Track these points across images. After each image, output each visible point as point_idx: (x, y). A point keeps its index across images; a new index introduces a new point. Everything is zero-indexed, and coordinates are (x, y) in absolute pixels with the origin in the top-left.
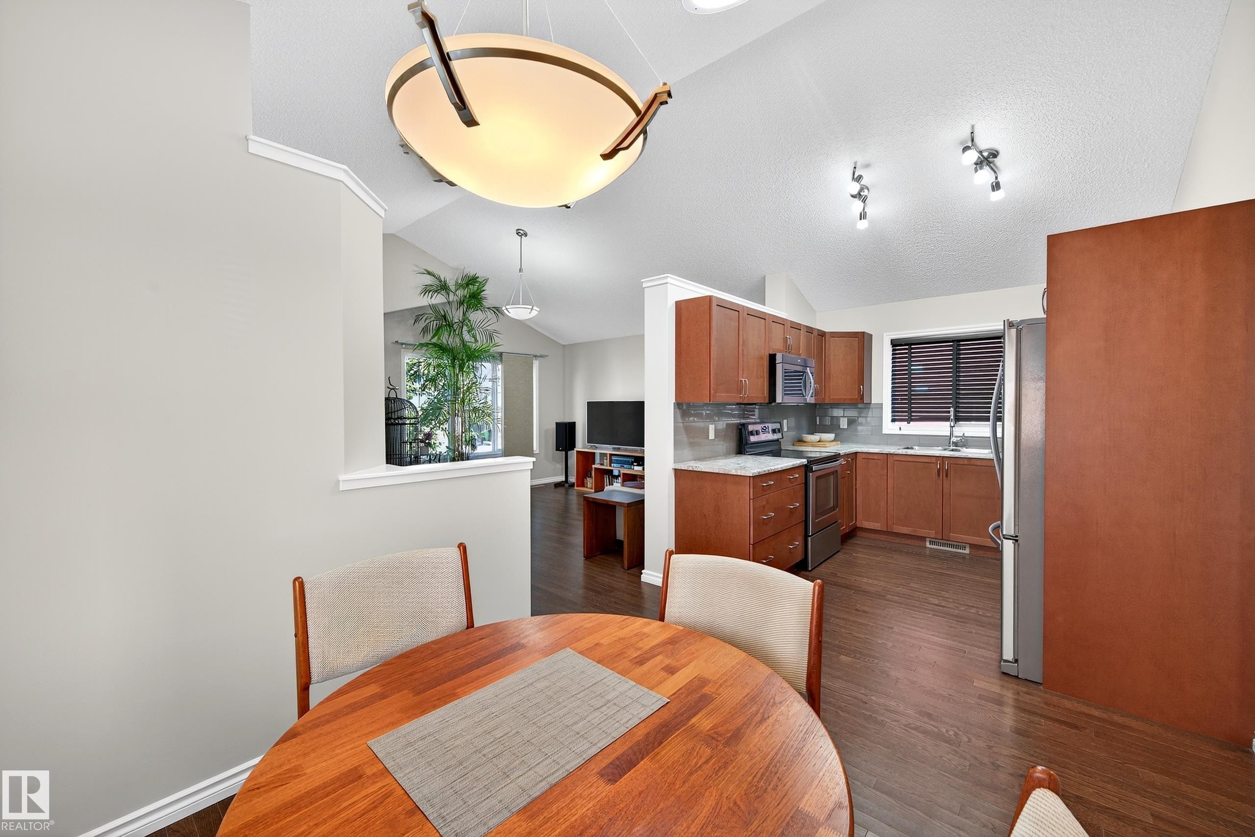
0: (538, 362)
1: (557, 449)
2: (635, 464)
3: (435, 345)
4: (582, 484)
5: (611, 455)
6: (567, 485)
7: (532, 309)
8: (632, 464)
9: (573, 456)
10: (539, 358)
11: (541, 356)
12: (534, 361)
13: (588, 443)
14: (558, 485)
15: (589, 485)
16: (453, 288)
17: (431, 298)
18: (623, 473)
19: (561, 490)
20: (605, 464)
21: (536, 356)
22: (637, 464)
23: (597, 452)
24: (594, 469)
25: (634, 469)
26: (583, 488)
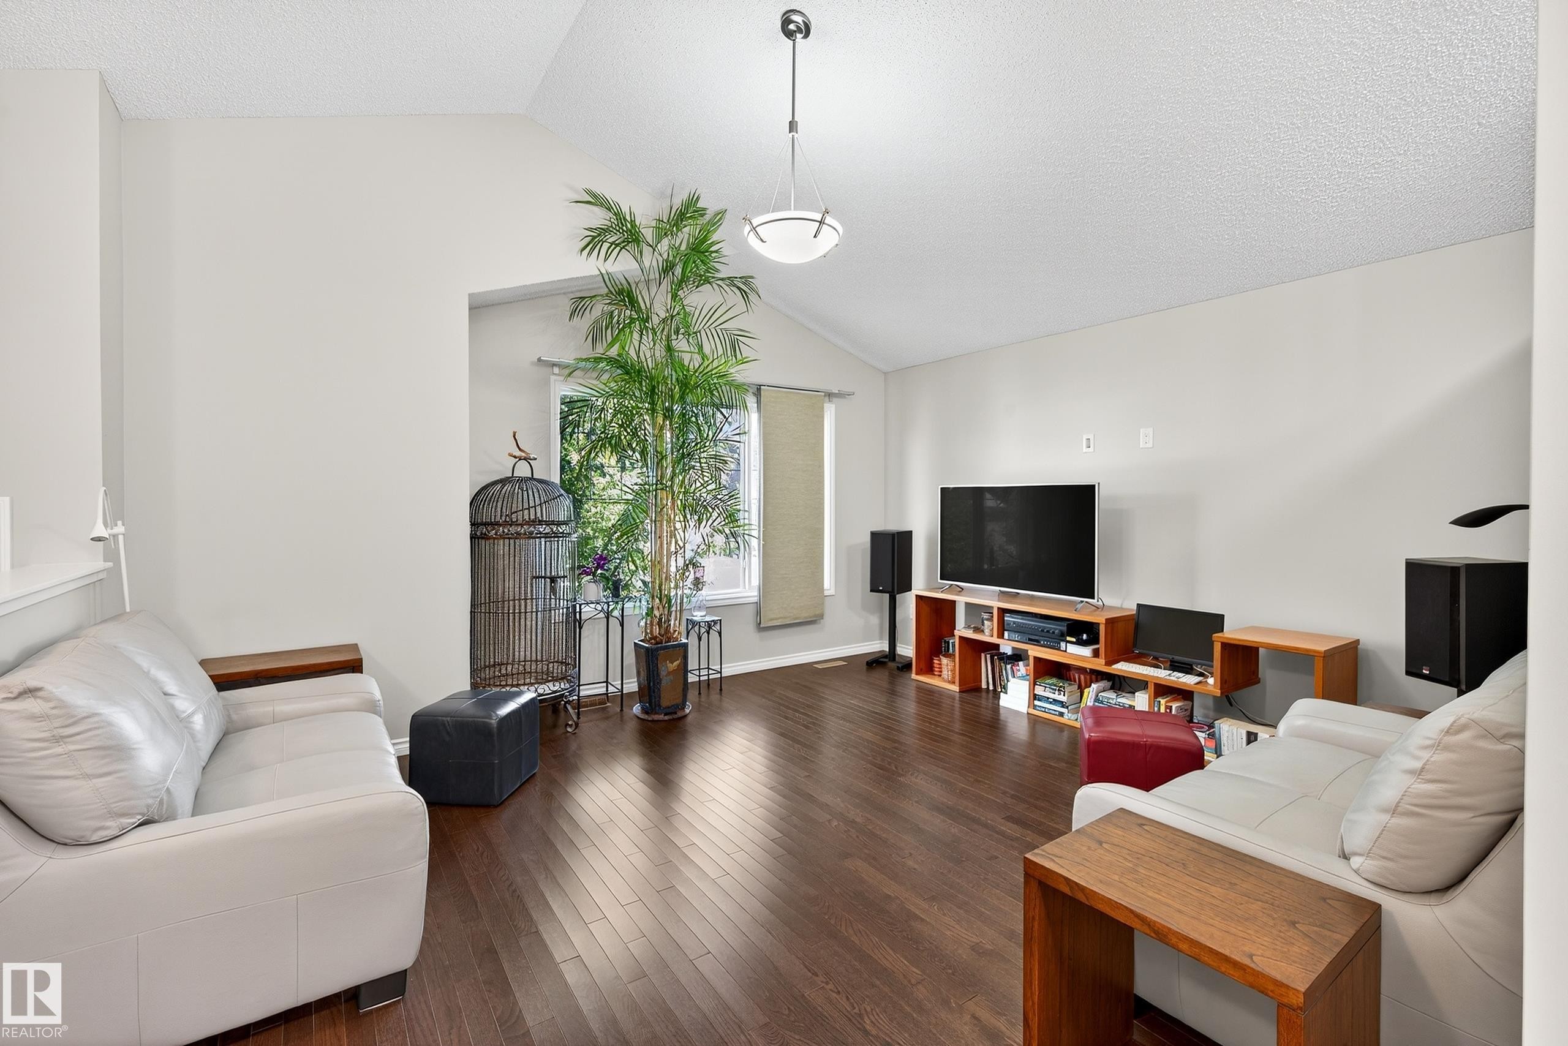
0: (834, 406)
1: (874, 589)
2: (1068, 638)
3: (611, 361)
4: (929, 669)
5: (1003, 612)
6: (892, 665)
7: (821, 222)
8: (1062, 637)
9: (908, 606)
10: (835, 400)
11: (840, 395)
12: (825, 404)
13: (941, 579)
14: (875, 662)
15: (946, 673)
16: (648, 234)
17: (605, 261)
18: (1035, 658)
19: (881, 676)
20: (987, 631)
21: (830, 395)
22: (1074, 640)
23: (961, 600)
24: (958, 637)
25: (1068, 651)
26: (931, 678)
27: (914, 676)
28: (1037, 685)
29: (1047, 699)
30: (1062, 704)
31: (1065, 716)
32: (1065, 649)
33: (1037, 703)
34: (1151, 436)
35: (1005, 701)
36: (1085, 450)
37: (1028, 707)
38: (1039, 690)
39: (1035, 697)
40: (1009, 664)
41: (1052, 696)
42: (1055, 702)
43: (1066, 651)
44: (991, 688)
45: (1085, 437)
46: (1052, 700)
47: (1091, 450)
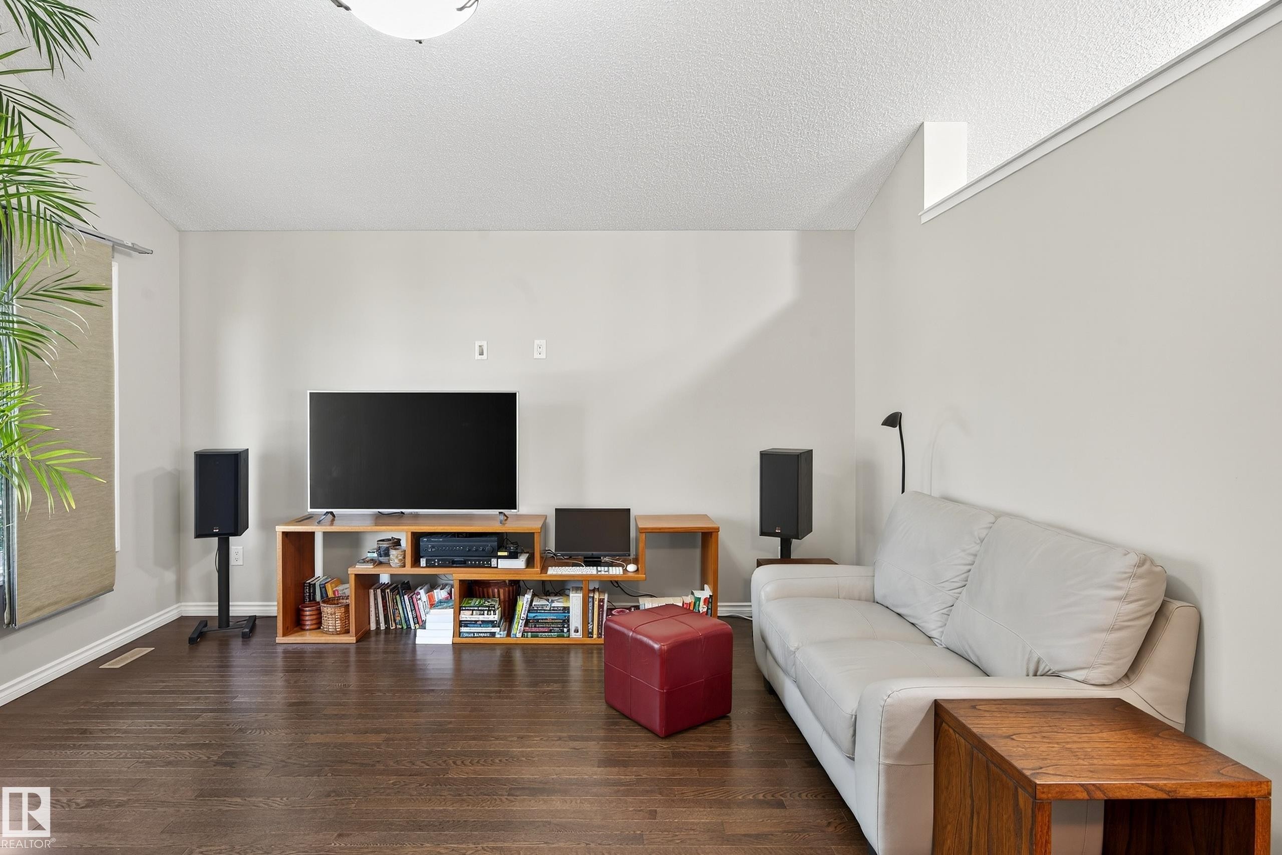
1: (203, 534)
2: (500, 554)
4: (296, 624)
5: (417, 537)
8: (493, 553)
13: (311, 507)
15: (331, 624)
18: (460, 581)
22: (506, 554)
23: (319, 532)
24: (353, 576)
25: (499, 567)
26: (302, 636)
27: (280, 639)
28: (463, 610)
29: (475, 623)
30: (492, 623)
31: (498, 636)
32: (496, 566)
33: (463, 629)
34: (545, 346)
35: (422, 638)
36: (477, 357)
37: (453, 637)
38: (465, 616)
39: (462, 623)
40: (405, 595)
41: (481, 618)
42: (485, 623)
43: (497, 567)
44: (383, 627)
45: (477, 344)
46: (480, 622)
47: (485, 357)
